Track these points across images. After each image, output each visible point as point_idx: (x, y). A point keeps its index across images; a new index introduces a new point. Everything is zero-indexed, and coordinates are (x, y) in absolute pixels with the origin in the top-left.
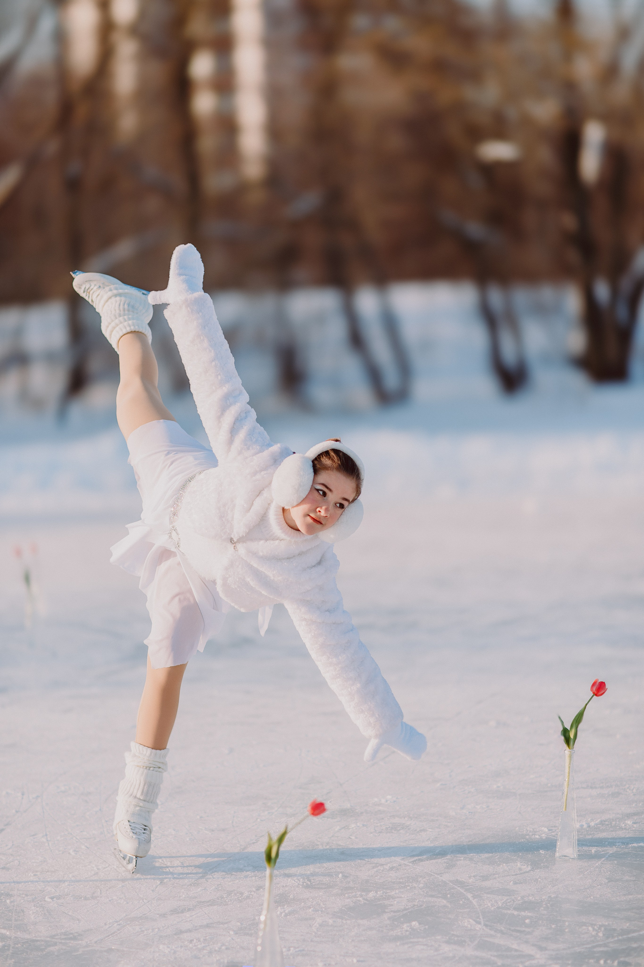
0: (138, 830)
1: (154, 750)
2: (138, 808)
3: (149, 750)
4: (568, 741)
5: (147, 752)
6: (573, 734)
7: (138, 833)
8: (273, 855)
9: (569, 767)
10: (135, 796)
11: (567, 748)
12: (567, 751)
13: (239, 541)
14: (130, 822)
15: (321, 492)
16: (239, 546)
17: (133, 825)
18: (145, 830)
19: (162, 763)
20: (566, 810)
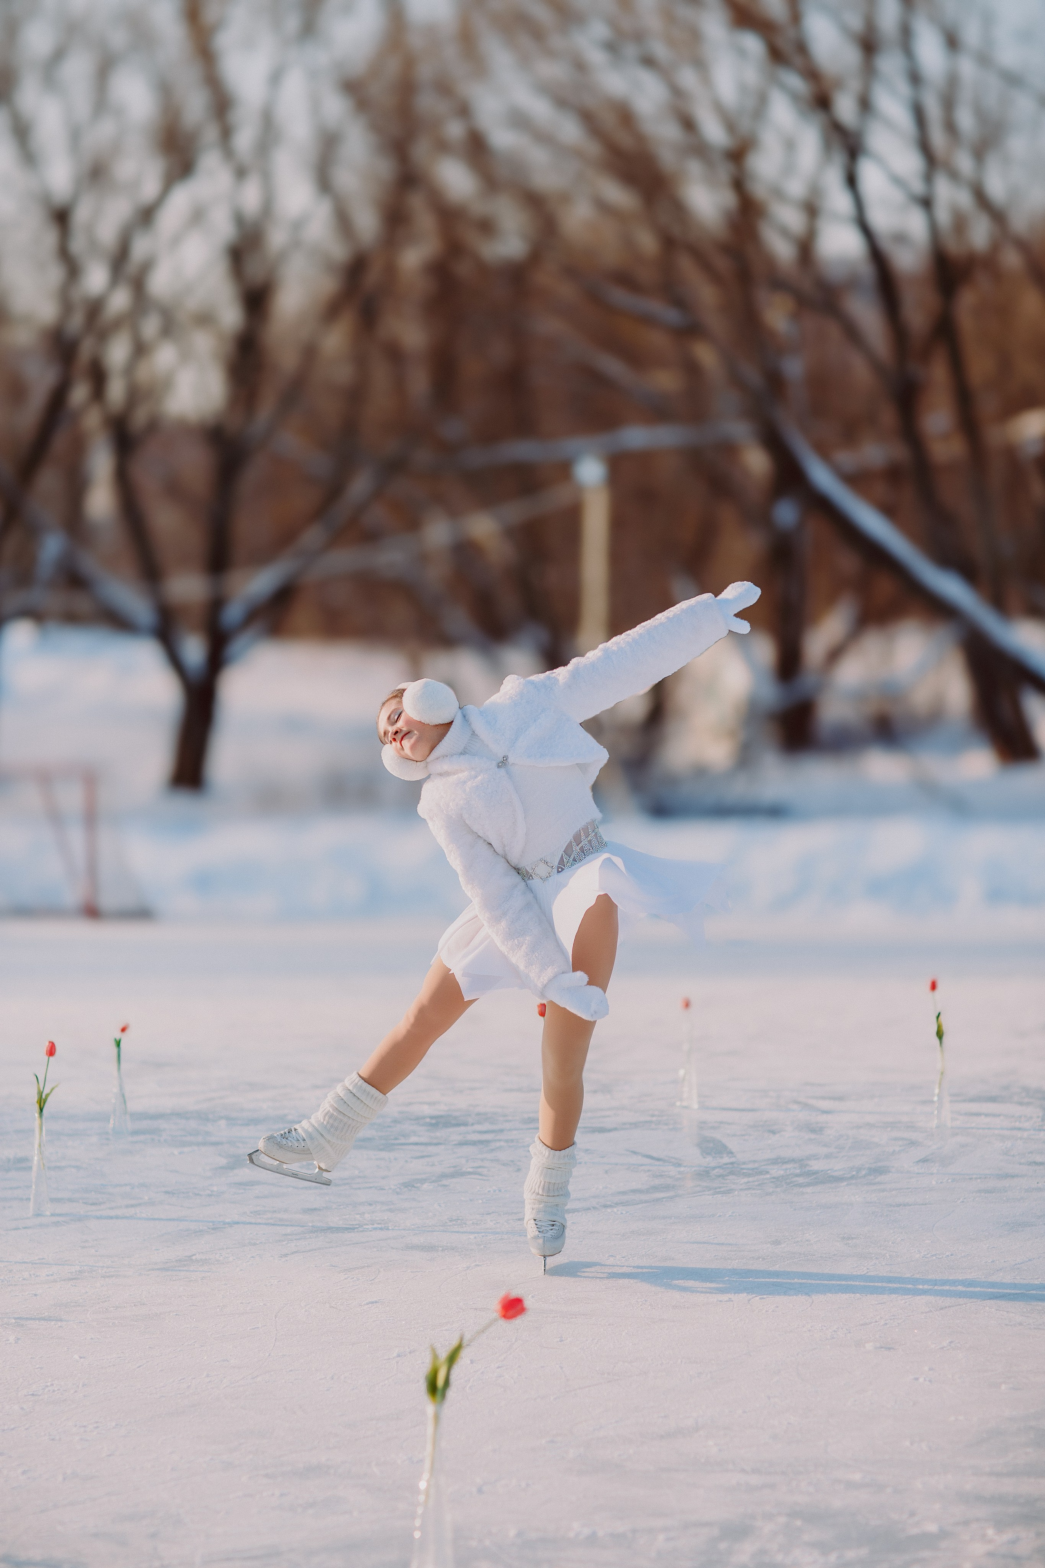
2: (542, 1205)
7: (543, 1231)
8: (440, 1382)
14: (536, 1220)
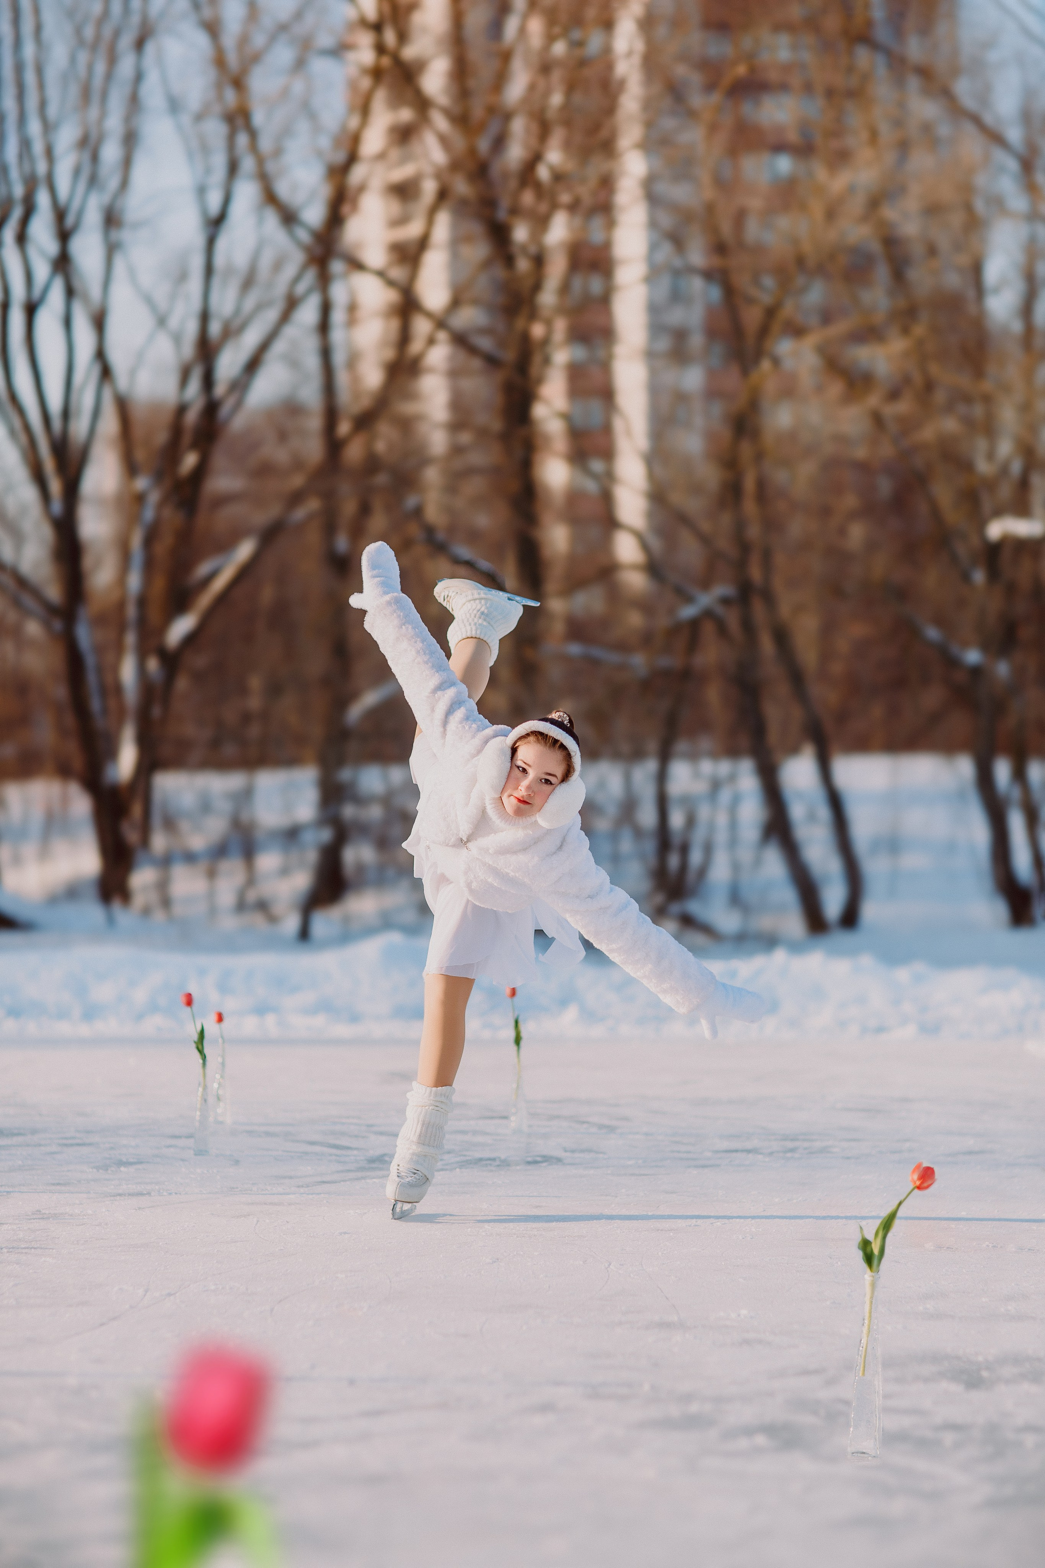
4: (869, 1259)
6: (879, 1248)
9: (871, 1303)
11: (868, 1269)
13: (468, 840)
15: (521, 769)
16: (469, 845)
20: (864, 1374)
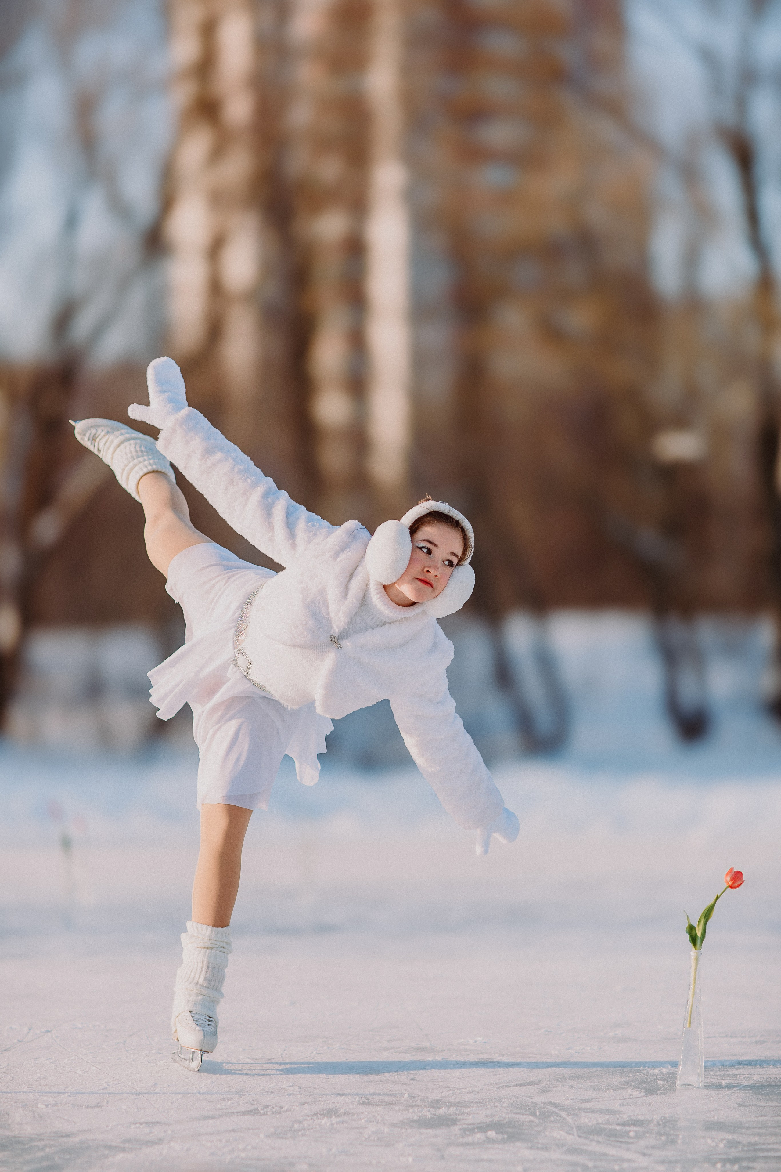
0: (201, 1022)
1: (214, 928)
2: (200, 997)
3: (209, 928)
4: (694, 940)
5: (206, 931)
6: (701, 932)
7: (201, 1024)
9: (696, 972)
10: (196, 982)
11: (693, 948)
12: (693, 952)
13: (340, 637)
14: (192, 1013)
15: (425, 550)
17: (196, 1016)
18: (210, 1021)
19: (226, 942)
20: (690, 1026)
